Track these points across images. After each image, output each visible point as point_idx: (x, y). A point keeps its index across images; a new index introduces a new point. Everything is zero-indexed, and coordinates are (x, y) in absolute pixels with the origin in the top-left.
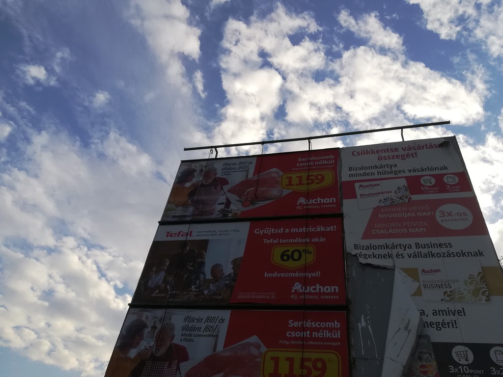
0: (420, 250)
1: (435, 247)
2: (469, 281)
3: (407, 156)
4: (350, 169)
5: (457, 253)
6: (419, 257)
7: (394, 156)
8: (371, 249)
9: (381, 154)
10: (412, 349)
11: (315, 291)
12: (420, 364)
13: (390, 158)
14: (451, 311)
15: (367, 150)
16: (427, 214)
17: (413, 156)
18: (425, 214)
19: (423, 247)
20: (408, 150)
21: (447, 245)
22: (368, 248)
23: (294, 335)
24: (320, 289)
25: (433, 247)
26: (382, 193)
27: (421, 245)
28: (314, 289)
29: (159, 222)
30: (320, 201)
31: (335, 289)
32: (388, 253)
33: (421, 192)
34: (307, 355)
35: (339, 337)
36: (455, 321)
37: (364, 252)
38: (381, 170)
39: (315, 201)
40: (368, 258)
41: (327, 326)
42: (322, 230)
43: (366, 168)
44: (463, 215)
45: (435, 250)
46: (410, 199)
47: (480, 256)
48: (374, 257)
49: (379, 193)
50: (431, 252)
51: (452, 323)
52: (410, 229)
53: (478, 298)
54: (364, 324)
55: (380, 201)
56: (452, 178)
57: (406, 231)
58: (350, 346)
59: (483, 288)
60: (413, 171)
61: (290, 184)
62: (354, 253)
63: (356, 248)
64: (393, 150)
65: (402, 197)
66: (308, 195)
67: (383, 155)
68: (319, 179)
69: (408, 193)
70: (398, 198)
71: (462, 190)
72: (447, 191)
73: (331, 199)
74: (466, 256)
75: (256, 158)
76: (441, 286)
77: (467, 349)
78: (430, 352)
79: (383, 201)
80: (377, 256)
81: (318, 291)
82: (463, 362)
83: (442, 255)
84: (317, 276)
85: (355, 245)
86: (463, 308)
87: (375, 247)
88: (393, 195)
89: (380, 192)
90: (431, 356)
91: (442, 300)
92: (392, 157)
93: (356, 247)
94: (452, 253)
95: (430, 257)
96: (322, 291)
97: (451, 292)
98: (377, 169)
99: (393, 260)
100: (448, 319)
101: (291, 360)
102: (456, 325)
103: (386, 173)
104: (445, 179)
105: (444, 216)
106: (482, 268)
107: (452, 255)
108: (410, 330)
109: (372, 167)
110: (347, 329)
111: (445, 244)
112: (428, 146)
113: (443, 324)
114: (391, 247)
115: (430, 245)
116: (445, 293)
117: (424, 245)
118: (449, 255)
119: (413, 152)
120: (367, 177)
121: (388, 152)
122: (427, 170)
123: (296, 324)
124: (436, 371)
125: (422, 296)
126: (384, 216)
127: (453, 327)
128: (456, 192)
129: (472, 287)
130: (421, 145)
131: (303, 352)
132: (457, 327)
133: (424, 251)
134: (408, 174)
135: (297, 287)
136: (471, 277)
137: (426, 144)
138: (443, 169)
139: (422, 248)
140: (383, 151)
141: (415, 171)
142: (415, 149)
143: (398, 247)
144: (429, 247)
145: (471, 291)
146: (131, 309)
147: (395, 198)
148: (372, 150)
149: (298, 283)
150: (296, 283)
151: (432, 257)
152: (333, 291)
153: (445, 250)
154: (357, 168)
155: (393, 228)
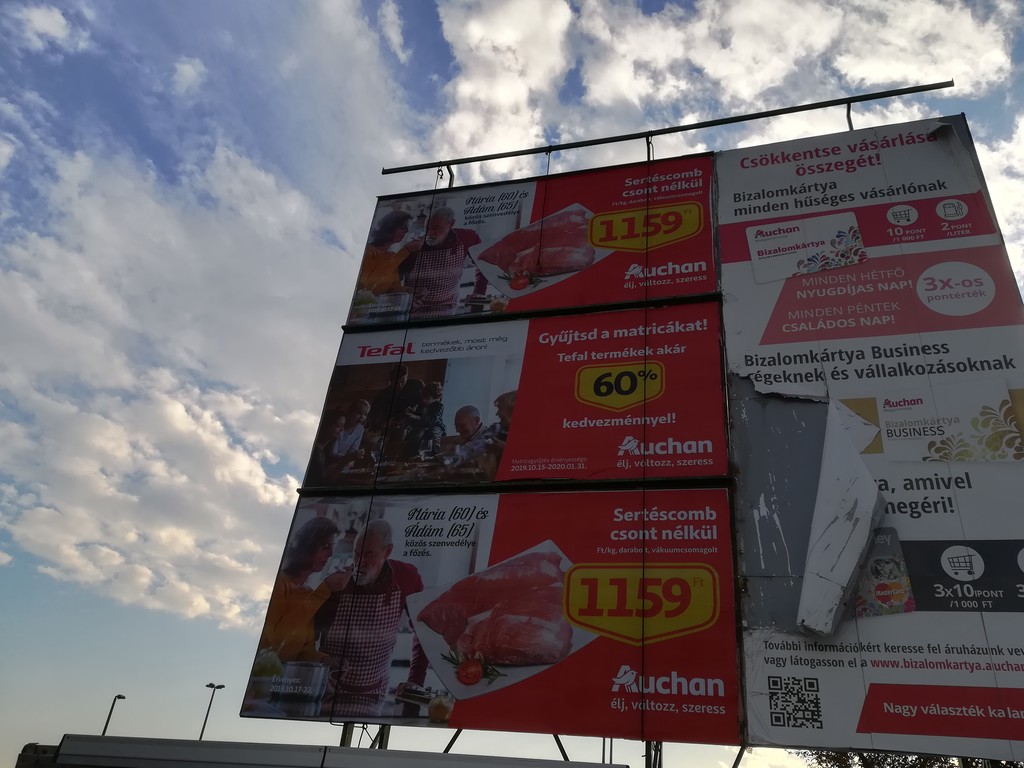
0: (883, 360)
1: (912, 354)
2: (981, 419)
3: (859, 163)
4: (737, 198)
5: (959, 364)
6: (879, 376)
7: (830, 165)
8: (780, 364)
9: (803, 161)
10: (861, 555)
11: (665, 452)
12: (876, 582)
13: (823, 170)
14: (942, 479)
15: (772, 155)
16: (899, 286)
17: (871, 164)
18: (894, 285)
19: (889, 354)
20: (861, 149)
21: (939, 347)
22: (773, 362)
23: (625, 537)
24: (675, 447)
25: (909, 353)
26: (804, 246)
27: (885, 350)
28: (662, 448)
29: (343, 327)
30: (674, 269)
31: (705, 446)
32: (816, 370)
33: (888, 240)
34: (651, 574)
35: (715, 537)
36: (949, 499)
37: (765, 370)
38: (801, 197)
39: (663, 271)
40: (774, 382)
41: (691, 518)
42: (677, 331)
43: (770, 194)
44: (974, 284)
45: (913, 361)
46: (863, 255)
47: (1007, 367)
48: (787, 378)
49: (798, 247)
50: (905, 364)
51: (943, 503)
52: (862, 320)
53: (1000, 452)
54: (764, 511)
55: (800, 263)
56: (954, 206)
57: (854, 324)
58: (736, 553)
59: (1011, 432)
60: (871, 196)
61: (609, 236)
62: (744, 372)
63: (750, 363)
64: (830, 151)
65: (846, 252)
66: (648, 259)
67: (807, 163)
68: (670, 224)
69: (859, 244)
70: (837, 255)
71: (975, 232)
72: (942, 235)
73: (696, 264)
74: (978, 369)
75: (535, 183)
76: (922, 432)
77: (972, 551)
78: (897, 561)
79: (806, 262)
80: (792, 377)
81: (671, 451)
82: (963, 576)
83: (928, 369)
84: (669, 422)
85: (746, 356)
86: (967, 474)
87: (787, 360)
88: (827, 250)
89: (800, 243)
90: (899, 568)
91: (924, 459)
92: (825, 167)
93: (749, 360)
94: (948, 365)
95: (901, 374)
96: (679, 451)
97: (942, 442)
98: (795, 196)
99: (826, 384)
100: (934, 495)
101: (620, 584)
102: (951, 506)
103: (814, 203)
104: (940, 211)
105: (935, 287)
106: (1010, 392)
107: (947, 369)
108: (857, 520)
109: (782, 191)
110: (731, 523)
111: (934, 346)
112: (905, 140)
113: (925, 506)
114: (822, 359)
115: (902, 351)
116: (932, 444)
117: (891, 350)
118: (942, 369)
119: (872, 153)
120: (772, 214)
121: (818, 156)
122: (901, 191)
123: (628, 516)
124: (908, 595)
125: (883, 452)
126: (808, 295)
127: (945, 511)
128: (962, 236)
129: (988, 432)
130: (889, 139)
131: (644, 567)
132: (952, 511)
133: (891, 363)
134: (859, 202)
135: (630, 444)
136: (986, 411)
137: (900, 136)
138: (935, 189)
139: (886, 356)
140: (808, 154)
141: (874, 194)
142: (876, 147)
143: (837, 356)
144: (901, 354)
145: (984, 441)
146: (303, 499)
147: (832, 256)
148: (783, 153)
149: (631, 438)
150: (628, 438)
151: (907, 374)
152: (701, 450)
153: (933, 359)
154: (751, 195)
155: (825, 319)
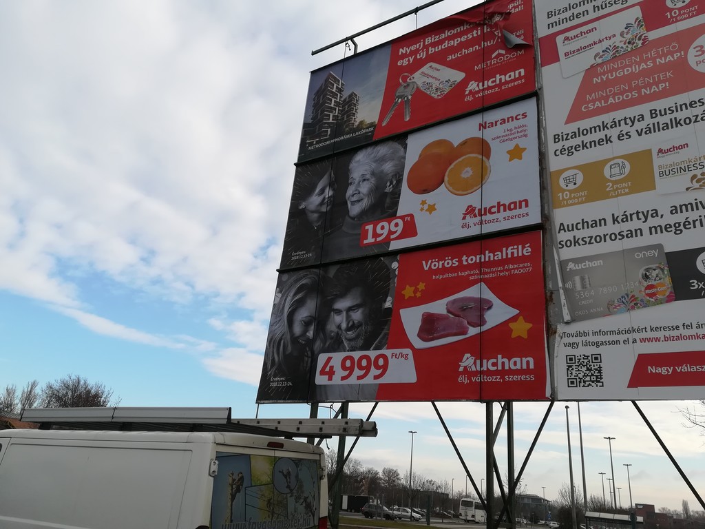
0: (658, 119)
4: (550, 15)
6: (655, 131)
12: (646, 284)
14: (701, 202)
16: (673, 58)
19: (663, 113)
22: (574, 135)
25: (679, 109)
26: (600, 41)
27: (660, 111)
32: (606, 135)
33: (666, 22)
37: (568, 144)
38: (599, 3)
40: (575, 152)
43: (575, 6)
45: (681, 115)
46: (646, 38)
48: (584, 146)
49: (595, 43)
50: (675, 118)
51: (701, 220)
52: (643, 90)
55: (596, 56)
57: (637, 95)
63: (557, 140)
65: (633, 39)
69: (643, 30)
76: (687, 169)
78: (662, 267)
80: (588, 145)
85: (555, 136)
87: (585, 131)
89: (597, 40)
90: (663, 272)
91: (687, 189)
95: (672, 127)
97: (702, 174)
98: (594, 3)
99: (613, 145)
100: (694, 215)
103: (608, 5)
105: (703, 52)
111: (699, 101)
113: (686, 224)
114: (611, 127)
116: (694, 177)
117: (665, 109)
120: (577, 21)
124: (669, 290)
125: (655, 189)
126: (601, 78)
127: (702, 226)
133: (666, 119)
139: (661, 115)
143: (622, 122)
144: (673, 111)
151: (677, 126)
153: (698, 110)
154: (560, 10)
155: (614, 95)
